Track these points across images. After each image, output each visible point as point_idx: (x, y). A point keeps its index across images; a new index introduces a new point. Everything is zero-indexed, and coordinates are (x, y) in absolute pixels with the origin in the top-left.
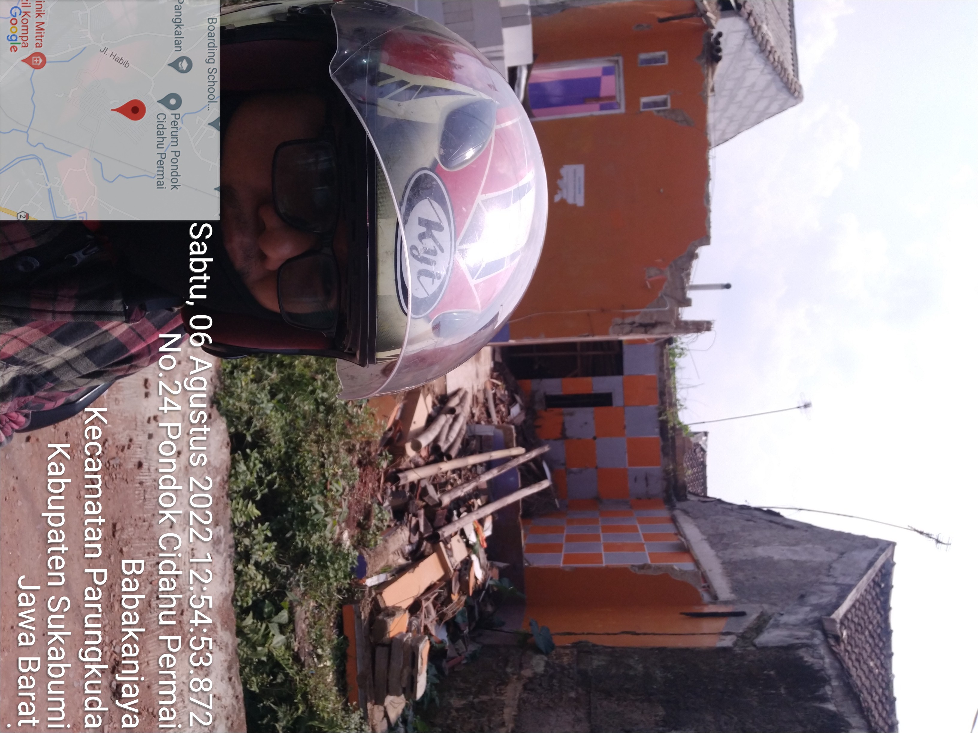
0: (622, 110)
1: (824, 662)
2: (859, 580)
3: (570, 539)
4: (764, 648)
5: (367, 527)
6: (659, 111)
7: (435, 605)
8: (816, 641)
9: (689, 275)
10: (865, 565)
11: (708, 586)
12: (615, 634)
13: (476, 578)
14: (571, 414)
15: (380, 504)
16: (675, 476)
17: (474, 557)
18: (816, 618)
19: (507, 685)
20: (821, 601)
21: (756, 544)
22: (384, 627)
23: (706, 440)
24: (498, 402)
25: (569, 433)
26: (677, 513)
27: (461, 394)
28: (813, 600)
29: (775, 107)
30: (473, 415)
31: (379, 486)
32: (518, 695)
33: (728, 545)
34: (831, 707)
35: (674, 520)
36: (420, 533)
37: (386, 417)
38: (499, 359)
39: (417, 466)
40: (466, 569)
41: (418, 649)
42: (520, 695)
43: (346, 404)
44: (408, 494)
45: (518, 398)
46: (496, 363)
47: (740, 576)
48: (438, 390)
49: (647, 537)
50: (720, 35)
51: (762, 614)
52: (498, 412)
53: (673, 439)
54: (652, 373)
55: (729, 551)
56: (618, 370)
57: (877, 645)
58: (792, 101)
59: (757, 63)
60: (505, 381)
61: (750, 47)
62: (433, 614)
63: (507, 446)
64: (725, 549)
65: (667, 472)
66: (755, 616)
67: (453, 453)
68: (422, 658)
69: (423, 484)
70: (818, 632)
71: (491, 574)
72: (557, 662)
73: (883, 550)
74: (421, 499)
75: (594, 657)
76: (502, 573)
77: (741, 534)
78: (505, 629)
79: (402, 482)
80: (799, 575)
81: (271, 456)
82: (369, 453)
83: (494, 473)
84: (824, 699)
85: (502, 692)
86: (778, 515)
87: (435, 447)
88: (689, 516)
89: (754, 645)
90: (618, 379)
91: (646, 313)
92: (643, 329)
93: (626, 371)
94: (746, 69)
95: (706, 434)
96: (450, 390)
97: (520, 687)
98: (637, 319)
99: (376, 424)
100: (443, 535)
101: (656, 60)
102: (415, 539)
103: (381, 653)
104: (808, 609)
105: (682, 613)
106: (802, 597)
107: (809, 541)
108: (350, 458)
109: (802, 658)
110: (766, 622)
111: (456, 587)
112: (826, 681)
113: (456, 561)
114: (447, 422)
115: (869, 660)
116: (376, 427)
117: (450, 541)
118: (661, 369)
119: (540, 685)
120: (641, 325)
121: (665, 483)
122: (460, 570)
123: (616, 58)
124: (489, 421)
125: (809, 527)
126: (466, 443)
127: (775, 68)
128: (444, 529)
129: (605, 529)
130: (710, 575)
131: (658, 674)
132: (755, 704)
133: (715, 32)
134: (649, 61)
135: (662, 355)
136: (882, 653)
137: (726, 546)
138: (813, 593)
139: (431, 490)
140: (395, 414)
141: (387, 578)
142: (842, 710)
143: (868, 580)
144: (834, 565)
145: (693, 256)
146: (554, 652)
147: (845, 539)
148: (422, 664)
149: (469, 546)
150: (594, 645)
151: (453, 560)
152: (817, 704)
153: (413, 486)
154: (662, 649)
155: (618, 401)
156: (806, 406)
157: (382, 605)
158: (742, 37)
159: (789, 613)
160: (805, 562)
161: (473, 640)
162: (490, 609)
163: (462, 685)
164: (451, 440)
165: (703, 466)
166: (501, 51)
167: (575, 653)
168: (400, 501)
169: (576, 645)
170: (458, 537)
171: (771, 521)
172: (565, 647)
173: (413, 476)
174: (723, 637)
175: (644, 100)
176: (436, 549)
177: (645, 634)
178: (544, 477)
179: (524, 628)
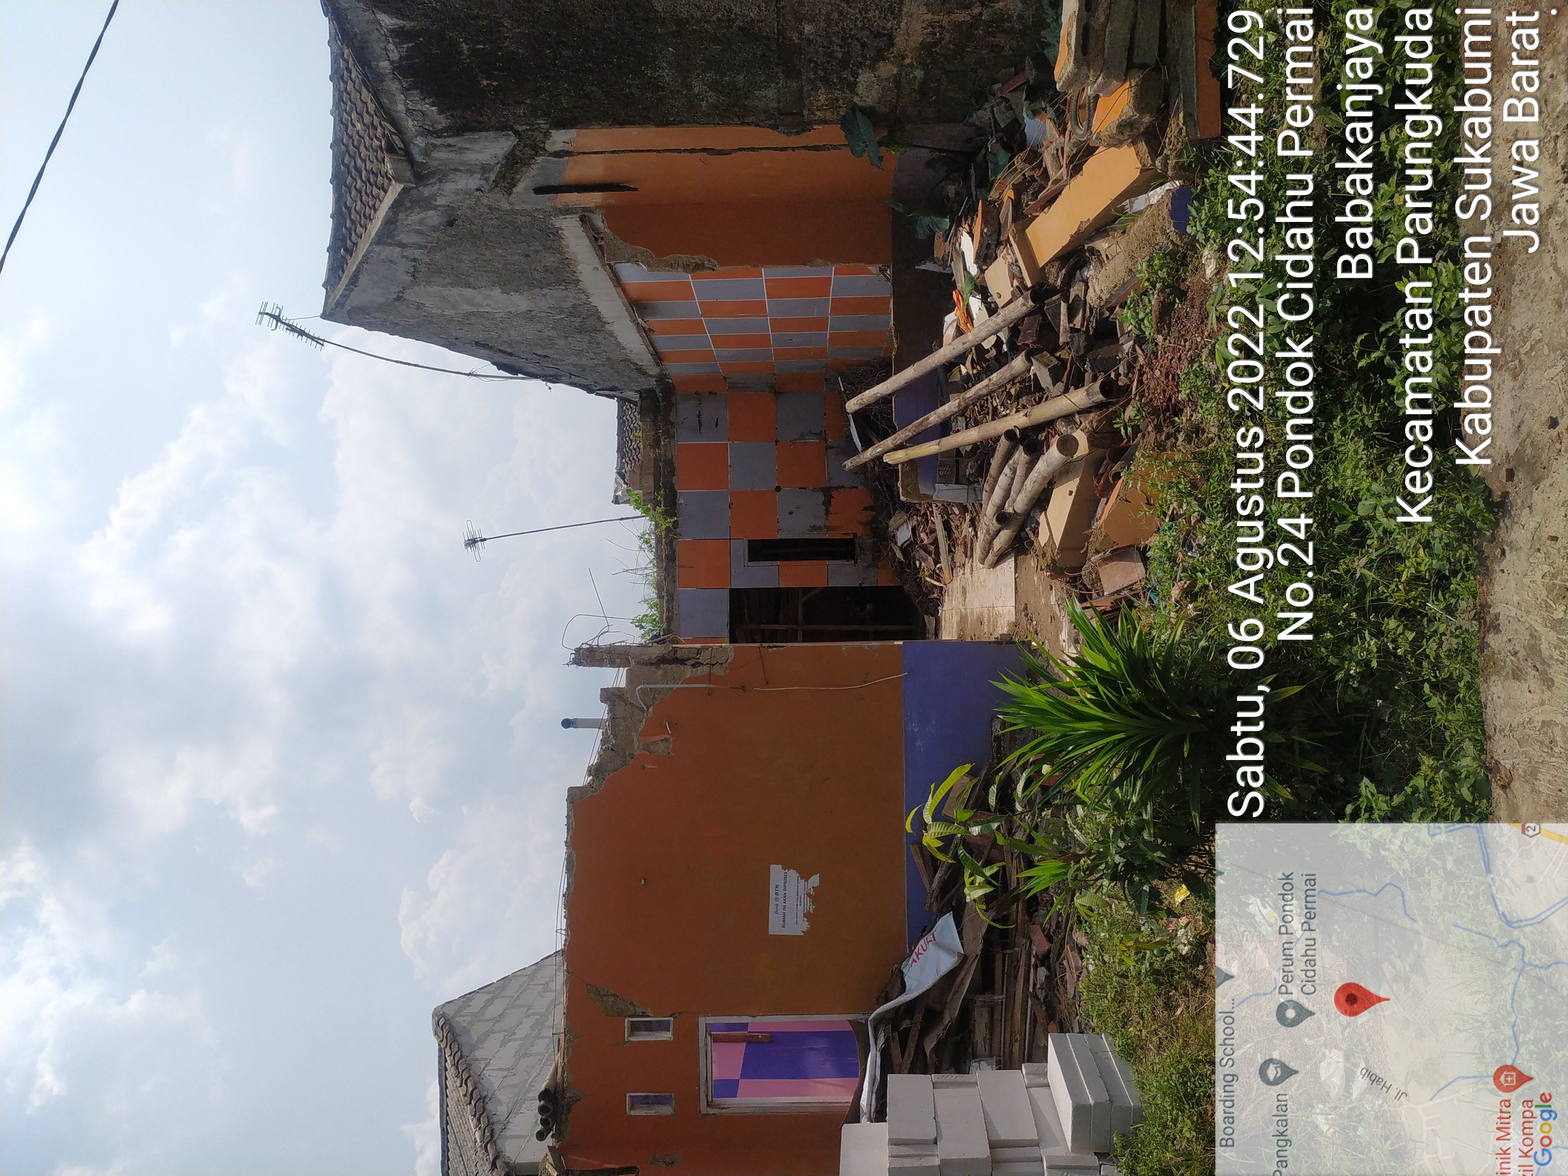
0: (703, 1021)
1: (406, 104)
2: (368, 252)
3: (821, 324)
4: (503, 127)
5: (1167, 291)
6: (644, 1015)
7: (1045, 175)
8: (420, 142)
9: (603, 742)
10: (363, 279)
11: (596, 239)
12: (740, 149)
13: (971, 234)
14: (814, 528)
15: (1140, 340)
16: (656, 427)
17: (973, 270)
18: (426, 185)
19: (921, 44)
20: (422, 215)
21: (529, 316)
22: (1141, 102)
23: (616, 491)
24: (932, 548)
25: (821, 498)
26: (654, 370)
27: (991, 558)
28: (433, 217)
29: (477, 1004)
30: (973, 523)
31: (1141, 374)
32: (903, 24)
33: (572, 314)
34: (387, 20)
35: (658, 357)
36: (1066, 300)
37: (1124, 500)
38: (930, 621)
39: (1068, 418)
40: (988, 246)
41: (1076, 60)
42: (899, 23)
43: (1202, 518)
44: (1087, 366)
45: (899, 555)
46: (935, 613)
47: (550, 260)
48: (1031, 562)
49: (697, 327)
50: (541, 1136)
51: (509, 191)
52: (933, 531)
53: (657, 488)
54: (684, 591)
55: (569, 304)
56: (736, 596)
57: (353, 158)
58: (450, 1012)
59: (493, 1079)
60: (919, 582)
61: (500, 1111)
62: (1048, 160)
63: (913, 464)
64: (575, 306)
65: (669, 435)
66: (521, 187)
67: (1003, 444)
68: (1069, 44)
69: (1060, 386)
70: (419, 158)
71: (947, 247)
72: (836, 93)
73: (339, 304)
74: (1063, 362)
75: (774, 105)
76: (926, 250)
77: (553, 333)
78: (925, 154)
79: (1097, 386)
80: (460, 261)
81: (1364, 410)
82: (1158, 429)
83: (934, 418)
84: (399, 34)
85: (930, 30)
86: (500, 366)
87: (1035, 450)
88: (634, 364)
89: (516, 132)
90: (738, 584)
91: (675, 680)
92: (679, 654)
93: (726, 593)
94: (511, 1070)
95: (616, 501)
96: (1010, 563)
97: (899, 41)
98: (688, 671)
99: (1144, 480)
100: (1026, 299)
101: (647, 1101)
102: (1076, 290)
103: (1148, 51)
104: (440, 201)
105: (635, 189)
106: (451, 223)
107: (450, 320)
108: (1196, 417)
109: (441, 111)
110: (502, 176)
111: (1007, 212)
112: (401, 69)
113: (1004, 258)
114: (1014, 501)
115: (362, 133)
116: (1144, 477)
117: (1013, 293)
118: (671, 597)
119: (864, 45)
120: (682, 662)
121: (672, 417)
122: (999, 243)
123: (711, 1111)
124: (945, 510)
125: (453, 345)
126: (982, 470)
127: (468, 1068)
128: (1024, 309)
129: (764, 340)
130: (596, 262)
131: (667, 75)
132: (507, 23)
133: (549, 1141)
134: (659, 1101)
135: (669, 620)
136: (347, 146)
137: (574, 311)
138: (434, 229)
139: (1045, 380)
140: (1106, 509)
141: (1132, 203)
142: (368, 15)
143: (357, 254)
144: (409, 278)
145: (595, 771)
146: (842, 113)
147: (397, 324)
148: (1069, 34)
149: (982, 290)
150: (775, 127)
151: (1010, 259)
152: (408, 24)
153: (1078, 382)
154: (664, 123)
155: (740, 548)
156: (472, 542)
157: (1143, 146)
158: (510, 1126)
159: (468, 193)
160: (452, 285)
161: (981, 131)
162: (951, 190)
163: (1001, 39)
164: (1007, 470)
165: (622, 451)
166: (892, 1156)
167: (806, 112)
168: (1102, 353)
169: (804, 127)
170: (1000, 303)
171: (511, 354)
172: (823, 122)
173: (1078, 398)
174: (567, 147)
175: (667, 1036)
176: (1039, 273)
177: (692, 151)
178: (856, 414)
179: (892, 155)
